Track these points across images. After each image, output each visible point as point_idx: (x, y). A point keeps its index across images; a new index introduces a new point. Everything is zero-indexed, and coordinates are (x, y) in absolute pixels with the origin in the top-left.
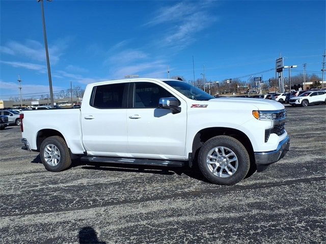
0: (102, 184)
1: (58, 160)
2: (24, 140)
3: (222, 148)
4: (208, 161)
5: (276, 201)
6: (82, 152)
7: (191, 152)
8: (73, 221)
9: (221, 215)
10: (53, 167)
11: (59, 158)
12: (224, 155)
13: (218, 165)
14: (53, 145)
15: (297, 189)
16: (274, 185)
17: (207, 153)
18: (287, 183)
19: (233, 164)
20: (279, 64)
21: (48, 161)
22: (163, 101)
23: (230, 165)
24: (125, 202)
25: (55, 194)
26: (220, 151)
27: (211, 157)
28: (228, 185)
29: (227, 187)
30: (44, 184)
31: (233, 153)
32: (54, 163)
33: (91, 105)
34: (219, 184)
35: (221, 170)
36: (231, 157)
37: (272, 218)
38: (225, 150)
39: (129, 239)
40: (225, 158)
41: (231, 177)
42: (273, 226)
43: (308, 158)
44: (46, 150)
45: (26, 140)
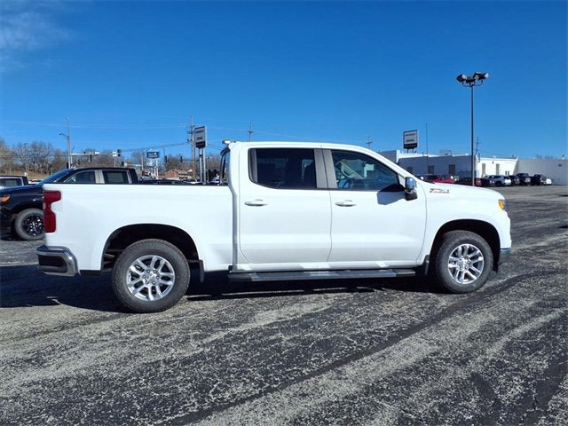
1: (163, 288)
3: (467, 246)
6: (225, 267)
7: (429, 254)
10: (154, 302)
11: (170, 284)
12: (467, 255)
14: (154, 258)
20: (199, 135)
21: (135, 292)
23: (472, 267)
27: (452, 258)
31: (478, 252)
35: (463, 276)
36: (475, 257)
38: (470, 248)
41: (475, 282)
44: (133, 268)
45: (65, 250)
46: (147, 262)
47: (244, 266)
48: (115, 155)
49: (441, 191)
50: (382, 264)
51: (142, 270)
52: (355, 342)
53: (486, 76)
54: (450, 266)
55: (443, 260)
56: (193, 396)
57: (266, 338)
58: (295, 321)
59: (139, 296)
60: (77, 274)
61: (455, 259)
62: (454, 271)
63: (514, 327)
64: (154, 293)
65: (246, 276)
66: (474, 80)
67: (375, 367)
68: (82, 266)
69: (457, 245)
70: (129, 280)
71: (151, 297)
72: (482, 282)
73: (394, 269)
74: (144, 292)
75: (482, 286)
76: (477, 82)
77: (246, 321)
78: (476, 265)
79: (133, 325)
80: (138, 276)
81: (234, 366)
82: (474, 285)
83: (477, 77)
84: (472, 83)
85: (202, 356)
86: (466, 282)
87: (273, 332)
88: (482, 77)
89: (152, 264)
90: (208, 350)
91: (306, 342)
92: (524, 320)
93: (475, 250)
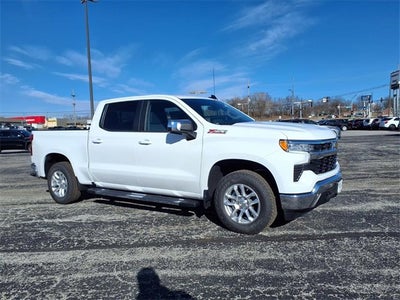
0: (102, 222)
1: (65, 191)
2: (33, 165)
3: (242, 186)
4: (225, 201)
5: (296, 260)
6: (90, 182)
7: (207, 189)
8: (41, 265)
9: (214, 272)
10: (60, 198)
11: (66, 189)
12: (244, 195)
13: (237, 207)
14: (60, 173)
15: (335, 245)
16: (308, 238)
17: (225, 192)
18: (326, 237)
19: (255, 207)
20: (394, 78)
21: (55, 191)
22: (173, 123)
23: (251, 208)
24: (114, 246)
25: (44, 231)
26: (239, 190)
27: (229, 196)
28: (248, 233)
29: (247, 236)
30: (40, 217)
31: (254, 193)
32: (61, 193)
33: (100, 126)
34: (237, 231)
36: (253, 198)
37: (276, 281)
38: (245, 189)
39: (86, 293)
40: (245, 198)
41: (252, 223)
42: (270, 292)
43: (378, 206)
44: (54, 177)
49: (219, 132)
69: (232, 184)
70: (53, 183)
71: (60, 195)
72: (257, 226)
80: (56, 182)
93: (251, 192)
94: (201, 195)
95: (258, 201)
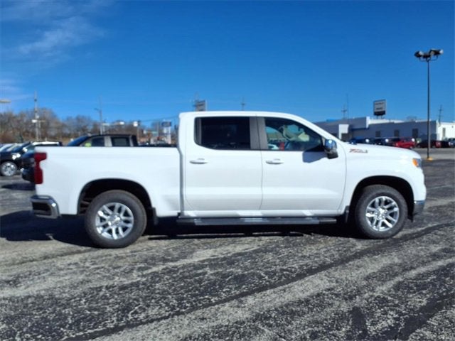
1: (125, 229)
6: (174, 213)
7: (349, 205)
10: (116, 240)
11: (130, 226)
21: (102, 232)
23: (389, 216)
28: (387, 238)
33: (198, 143)
35: (380, 224)
36: (391, 208)
40: (383, 209)
41: (391, 229)
44: (101, 213)
45: (50, 198)
46: (112, 208)
47: (190, 213)
48: (136, 124)
49: (361, 151)
50: (308, 213)
51: (108, 215)
52: (267, 277)
53: (441, 52)
54: (368, 215)
55: (361, 210)
56: (115, 315)
57: (194, 271)
58: (224, 259)
59: (106, 235)
60: (59, 217)
61: (373, 209)
62: (372, 220)
63: (412, 268)
64: (117, 232)
65: (191, 221)
66: (429, 56)
67: (273, 299)
68: (63, 211)
69: (374, 197)
70: (98, 222)
71: (115, 237)
72: (397, 229)
73: (319, 217)
74: (110, 232)
75: (397, 233)
76: (433, 57)
77: (185, 257)
78: (392, 215)
79: (97, 258)
80: (105, 220)
81: (159, 293)
82: (390, 232)
83: (432, 53)
84: (429, 58)
85: (137, 284)
86: (382, 229)
87: (202, 267)
88: (437, 53)
89: (116, 210)
90: (144, 279)
91: (225, 276)
92: (423, 263)
93: (391, 202)
94: (342, 211)
95: (396, 209)
